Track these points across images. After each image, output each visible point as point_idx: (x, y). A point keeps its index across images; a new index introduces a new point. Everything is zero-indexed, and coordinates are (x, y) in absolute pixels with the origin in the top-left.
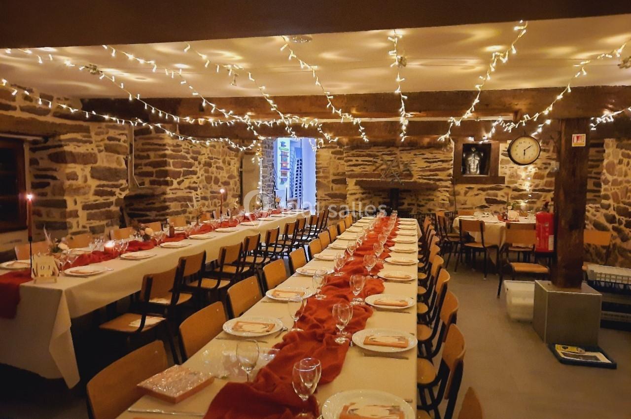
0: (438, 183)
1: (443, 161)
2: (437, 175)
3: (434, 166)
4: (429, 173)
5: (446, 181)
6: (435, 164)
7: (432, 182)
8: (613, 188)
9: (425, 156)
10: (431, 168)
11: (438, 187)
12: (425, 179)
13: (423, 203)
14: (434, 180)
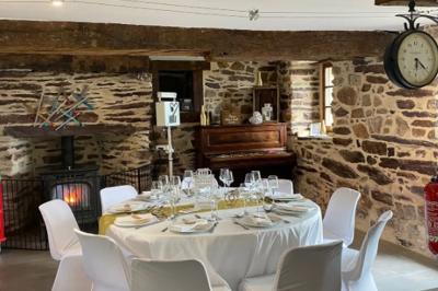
0: (133, 124)
1: (139, 94)
2: (131, 113)
3: (127, 101)
4: (120, 111)
5: (145, 120)
6: (129, 98)
7: (125, 123)
8: (354, 119)
9: (115, 87)
10: (124, 103)
11: (134, 129)
12: (114, 120)
13: (112, 153)
14: (128, 120)
